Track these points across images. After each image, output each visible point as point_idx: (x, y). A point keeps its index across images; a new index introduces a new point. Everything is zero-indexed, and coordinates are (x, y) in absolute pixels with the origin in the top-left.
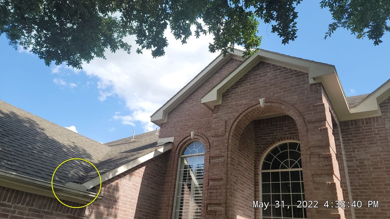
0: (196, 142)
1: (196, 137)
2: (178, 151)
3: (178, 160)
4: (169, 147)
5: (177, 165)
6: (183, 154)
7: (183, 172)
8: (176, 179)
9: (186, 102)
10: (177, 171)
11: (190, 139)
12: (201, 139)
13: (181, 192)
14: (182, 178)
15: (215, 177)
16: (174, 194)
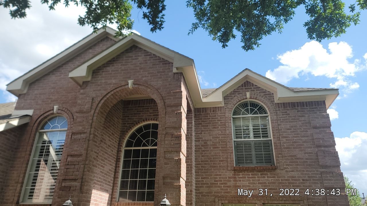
0: (60, 117)
1: (60, 111)
2: (36, 125)
3: (35, 135)
4: (26, 120)
5: (34, 140)
6: (42, 128)
7: (40, 148)
8: (30, 155)
9: (53, 74)
10: (32, 146)
11: (53, 114)
12: (65, 114)
13: (34, 169)
14: (38, 153)
15: (74, 153)
16: (26, 170)
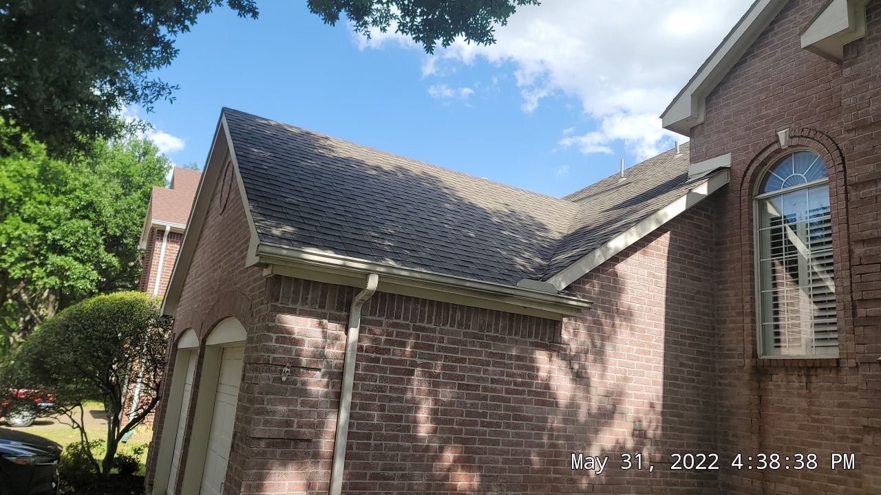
0: (797, 155)
1: (795, 141)
2: (746, 185)
3: (750, 208)
4: (722, 180)
5: (751, 220)
6: (762, 191)
7: (769, 235)
8: (752, 253)
9: (754, 57)
10: (751, 233)
11: (779, 151)
12: (812, 143)
13: (771, 282)
14: (769, 248)
15: (871, 234)
16: (753, 287)
